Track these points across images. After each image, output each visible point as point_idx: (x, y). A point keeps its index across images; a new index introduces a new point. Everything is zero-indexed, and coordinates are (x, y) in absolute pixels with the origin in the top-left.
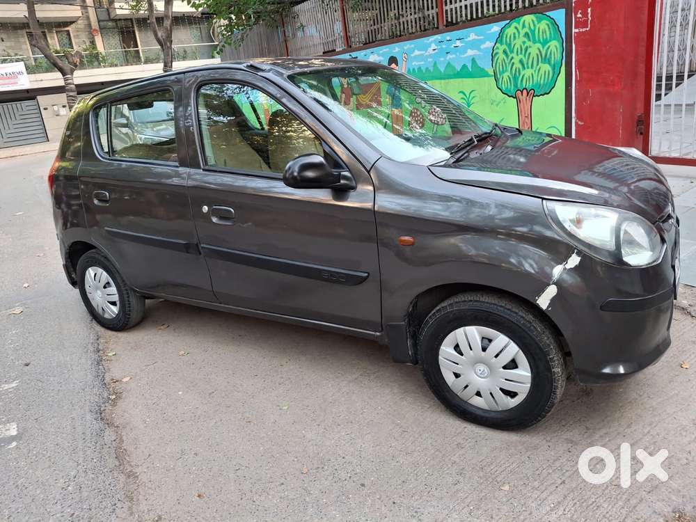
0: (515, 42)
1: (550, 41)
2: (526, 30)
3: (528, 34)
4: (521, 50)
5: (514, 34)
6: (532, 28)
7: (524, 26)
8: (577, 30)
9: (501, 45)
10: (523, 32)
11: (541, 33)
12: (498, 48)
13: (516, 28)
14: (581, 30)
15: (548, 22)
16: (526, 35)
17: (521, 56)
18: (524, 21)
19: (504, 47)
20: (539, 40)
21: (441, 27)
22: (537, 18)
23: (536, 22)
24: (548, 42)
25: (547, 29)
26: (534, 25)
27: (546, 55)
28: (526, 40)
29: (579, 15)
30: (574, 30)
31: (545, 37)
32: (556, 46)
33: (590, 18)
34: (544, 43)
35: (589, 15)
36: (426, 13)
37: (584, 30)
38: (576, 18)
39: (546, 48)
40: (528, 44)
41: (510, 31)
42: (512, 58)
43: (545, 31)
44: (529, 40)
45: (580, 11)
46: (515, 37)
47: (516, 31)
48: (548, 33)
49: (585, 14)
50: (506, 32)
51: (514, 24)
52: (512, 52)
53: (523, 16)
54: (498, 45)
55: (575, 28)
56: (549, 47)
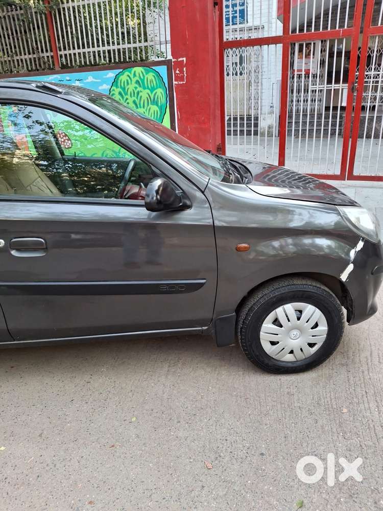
0: (128, 87)
1: (157, 88)
2: (137, 78)
3: (139, 82)
4: (134, 93)
5: (127, 80)
6: (142, 77)
7: (135, 75)
8: (176, 83)
9: (117, 88)
10: (134, 80)
11: (149, 82)
12: (114, 90)
13: (128, 76)
14: (180, 83)
15: (154, 74)
16: (137, 82)
17: (134, 98)
18: (135, 72)
19: (120, 89)
20: (148, 86)
21: (57, 68)
22: (145, 70)
23: (145, 74)
24: (155, 89)
25: (153, 79)
26: (143, 75)
27: (154, 99)
28: (137, 86)
29: (177, 72)
30: (174, 83)
31: (152, 85)
32: (161, 93)
33: (185, 75)
34: (152, 89)
35: (185, 73)
36: (41, 55)
37: (181, 83)
38: (175, 73)
39: (153, 94)
40: (139, 89)
41: (124, 78)
42: (127, 99)
43: (153, 82)
44: (140, 86)
45: (178, 69)
46: (128, 84)
47: (128, 78)
48: (154, 82)
49: (181, 71)
50: (120, 79)
51: (127, 73)
52: (126, 94)
53: (133, 67)
54: (114, 88)
55: (175, 81)
56: (156, 93)
